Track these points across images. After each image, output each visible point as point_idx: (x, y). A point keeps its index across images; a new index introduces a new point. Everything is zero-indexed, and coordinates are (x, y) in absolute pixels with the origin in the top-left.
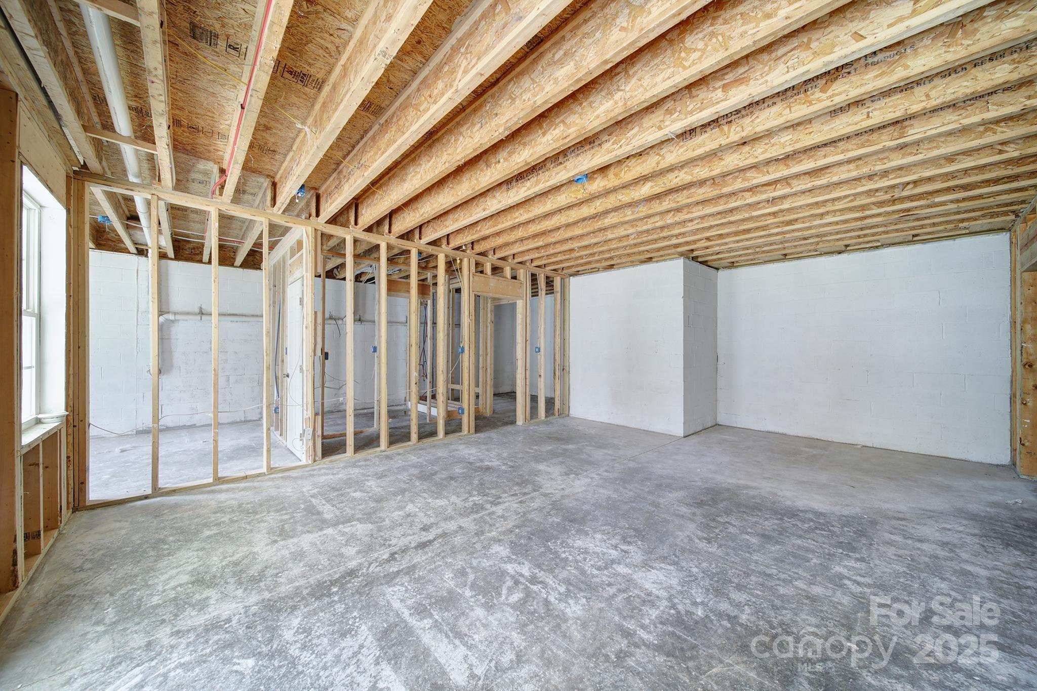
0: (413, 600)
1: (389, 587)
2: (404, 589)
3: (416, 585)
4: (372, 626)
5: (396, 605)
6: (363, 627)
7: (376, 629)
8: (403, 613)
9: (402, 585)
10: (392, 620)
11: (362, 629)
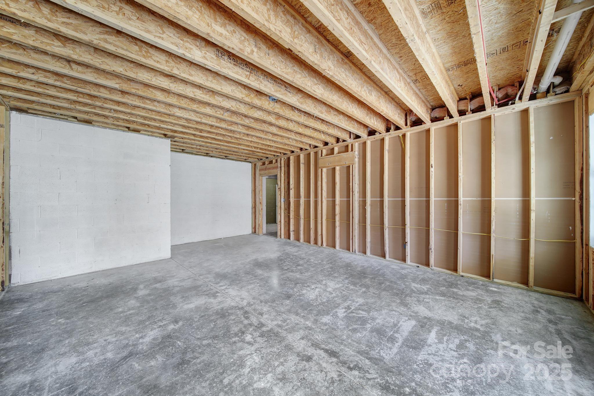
0: (387, 344)
1: (384, 358)
2: (381, 351)
3: (376, 346)
4: (416, 355)
5: (395, 350)
6: (419, 358)
7: (416, 353)
8: (399, 346)
9: (379, 353)
10: (406, 349)
11: (421, 359)
